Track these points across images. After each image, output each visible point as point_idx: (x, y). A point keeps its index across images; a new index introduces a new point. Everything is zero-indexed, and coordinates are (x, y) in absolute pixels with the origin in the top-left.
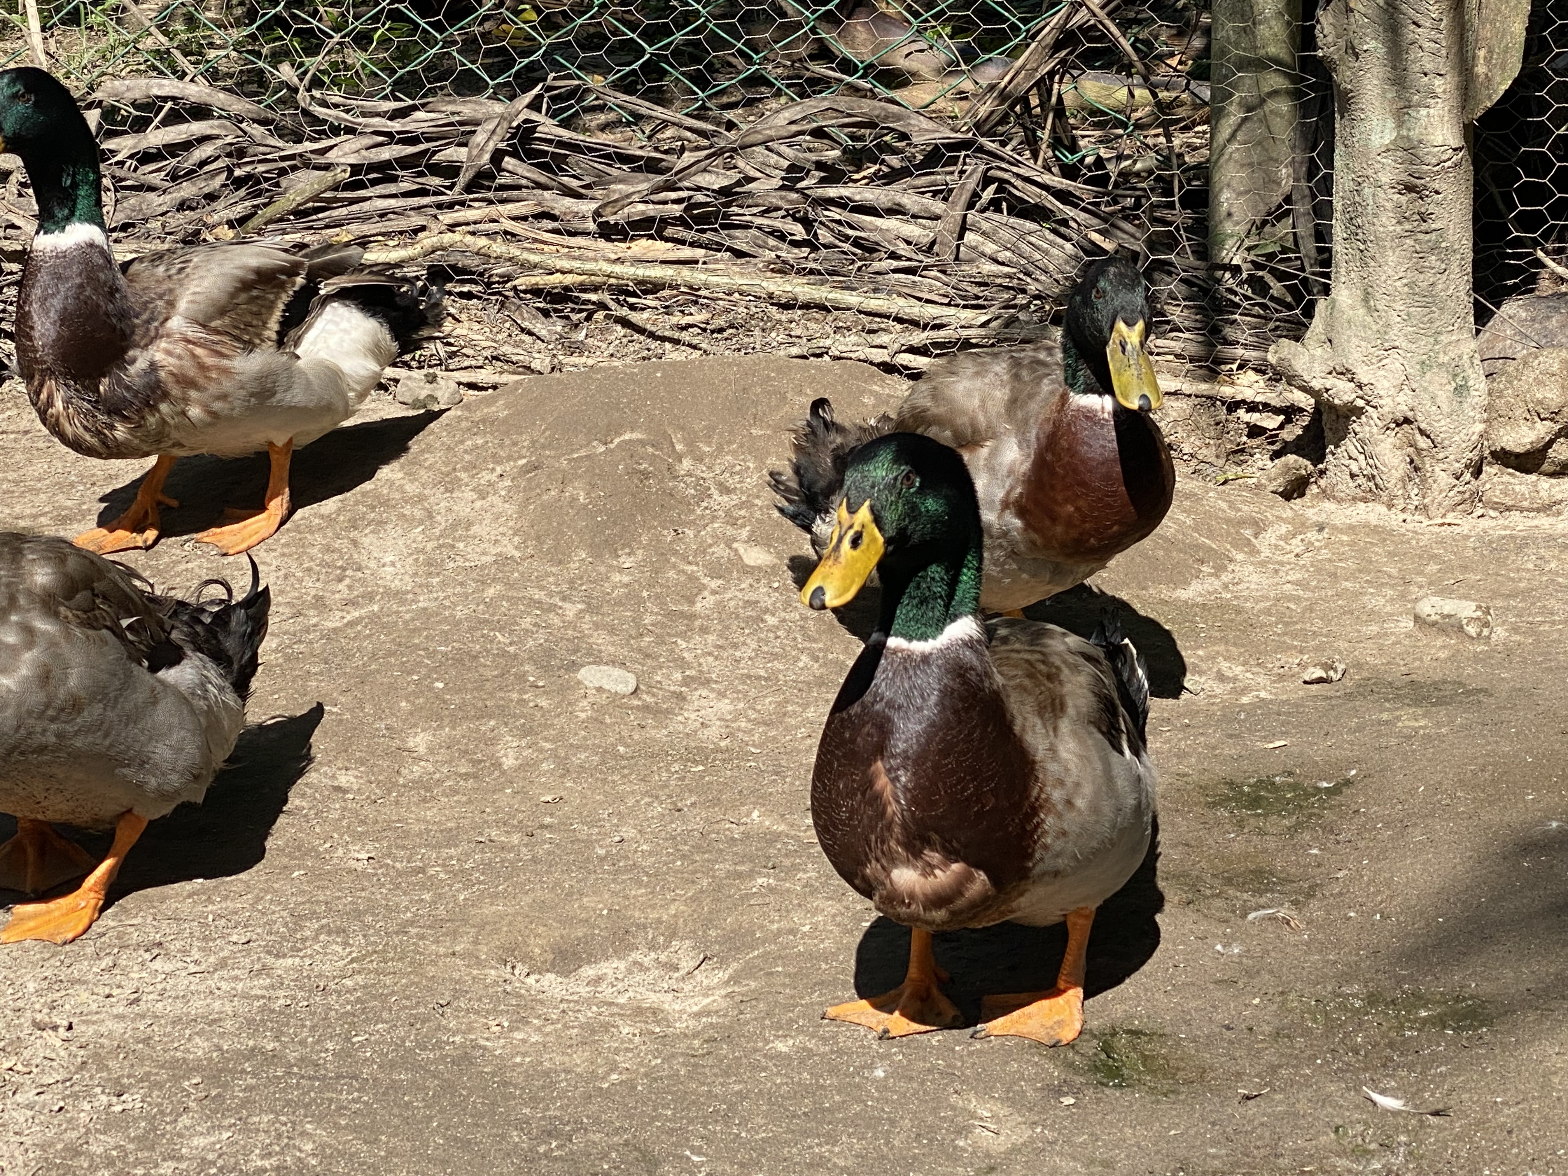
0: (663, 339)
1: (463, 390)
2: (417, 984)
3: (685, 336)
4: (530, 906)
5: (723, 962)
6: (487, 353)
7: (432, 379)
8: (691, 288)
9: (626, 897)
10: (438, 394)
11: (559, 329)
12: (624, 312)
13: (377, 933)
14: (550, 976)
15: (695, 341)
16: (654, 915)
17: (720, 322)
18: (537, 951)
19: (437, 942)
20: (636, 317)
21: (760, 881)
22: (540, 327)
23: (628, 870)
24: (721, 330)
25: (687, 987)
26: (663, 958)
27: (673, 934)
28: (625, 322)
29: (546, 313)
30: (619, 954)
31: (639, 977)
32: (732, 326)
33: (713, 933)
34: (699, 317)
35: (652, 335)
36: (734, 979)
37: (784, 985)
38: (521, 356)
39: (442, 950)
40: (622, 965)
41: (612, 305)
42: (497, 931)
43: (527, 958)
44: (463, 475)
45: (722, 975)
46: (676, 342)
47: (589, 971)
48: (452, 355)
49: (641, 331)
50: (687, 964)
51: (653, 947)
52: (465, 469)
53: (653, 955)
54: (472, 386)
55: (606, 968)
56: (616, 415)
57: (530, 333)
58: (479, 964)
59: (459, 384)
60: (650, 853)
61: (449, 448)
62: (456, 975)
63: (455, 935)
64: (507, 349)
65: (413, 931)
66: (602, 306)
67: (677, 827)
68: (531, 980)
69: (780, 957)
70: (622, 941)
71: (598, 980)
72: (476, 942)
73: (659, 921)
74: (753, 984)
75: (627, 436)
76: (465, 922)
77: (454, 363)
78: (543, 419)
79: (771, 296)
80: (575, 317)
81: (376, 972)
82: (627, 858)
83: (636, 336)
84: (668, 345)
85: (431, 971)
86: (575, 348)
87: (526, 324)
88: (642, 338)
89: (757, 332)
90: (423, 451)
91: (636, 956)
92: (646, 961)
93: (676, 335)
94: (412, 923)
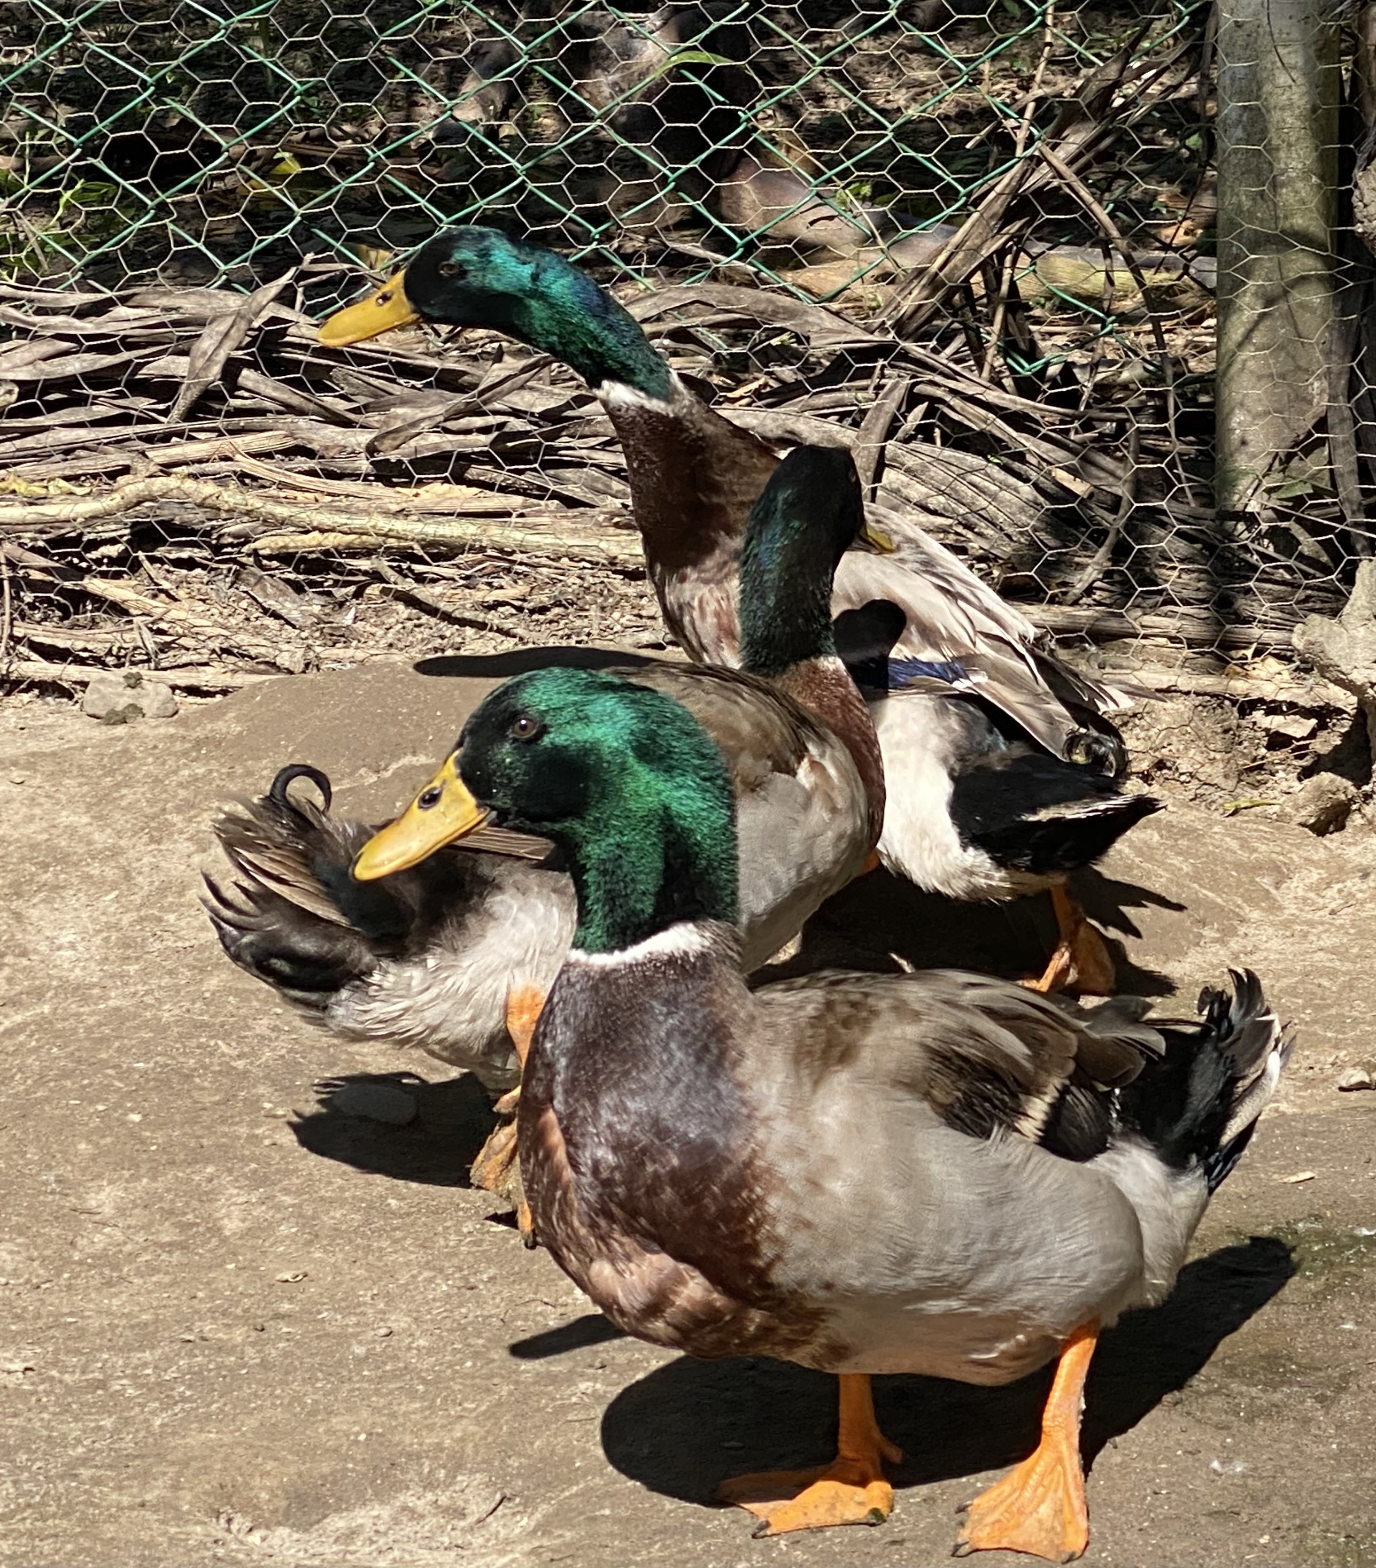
0: (463, 622)
1: (179, 697)
2: (88, 1551)
3: (493, 618)
4: (255, 1431)
5: (528, 1504)
6: (215, 644)
7: (135, 682)
8: (501, 551)
9: (393, 1415)
10: (144, 703)
11: (316, 609)
12: (408, 585)
13: (33, 1478)
14: (283, 1531)
15: (508, 624)
16: (430, 1440)
17: (543, 598)
18: (264, 1496)
19: (119, 1488)
20: (424, 593)
21: (583, 1386)
22: (290, 606)
23: (396, 1375)
24: (543, 610)
25: (477, 1541)
26: (444, 1500)
27: (457, 1465)
28: (410, 600)
29: (298, 588)
30: (381, 1497)
31: (409, 1528)
32: (558, 604)
33: (514, 1462)
34: (511, 591)
35: (448, 617)
36: (543, 1528)
37: (612, 1535)
38: (263, 650)
39: (126, 1500)
40: (385, 1512)
41: (392, 575)
42: (207, 1470)
43: (249, 1507)
44: (175, 818)
45: (526, 1522)
46: (482, 626)
47: (337, 1523)
48: (164, 648)
49: (432, 611)
50: (477, 1509)
51: (429, 1484)
52: (179, 810)
53: (430, 1496)
54: (193, 691)
55: (362, 1517)
56: (393, 730)
57: (276, 616)
58: (181, 1518)
59: (174, 688)
60: (430, 1351)
61: (157, 781)
62: (145, 1536)
63: (145, 1477)
64: (243, 639)
65: (85, 1473)
66: (376, 577)
67: (469, 1311)
68: (255, 1538)
69: (608, 1495)
70: (385, 1477)
71: (351, 1535)
72: (176, 1487)
73: (439, 1447)
74: (568, 1535)
75: (407, 760)
76: (161, 1457)
77: (167, 659)
78: (289, 738)
79: (613, 561)
80: (339, 593)
81: (31, 1535)
82: (396, 1358)
83: (425, 618)
84: (469, 631)
85: (109, 1530)
86: (338, 637)
87: (270, 603)
88: (433, 621)
89: (593, 612)
90: (118, 786)
91: (406, 1498)
92: (421, 1505)
93: (481, 617)
94: (84, 1461)
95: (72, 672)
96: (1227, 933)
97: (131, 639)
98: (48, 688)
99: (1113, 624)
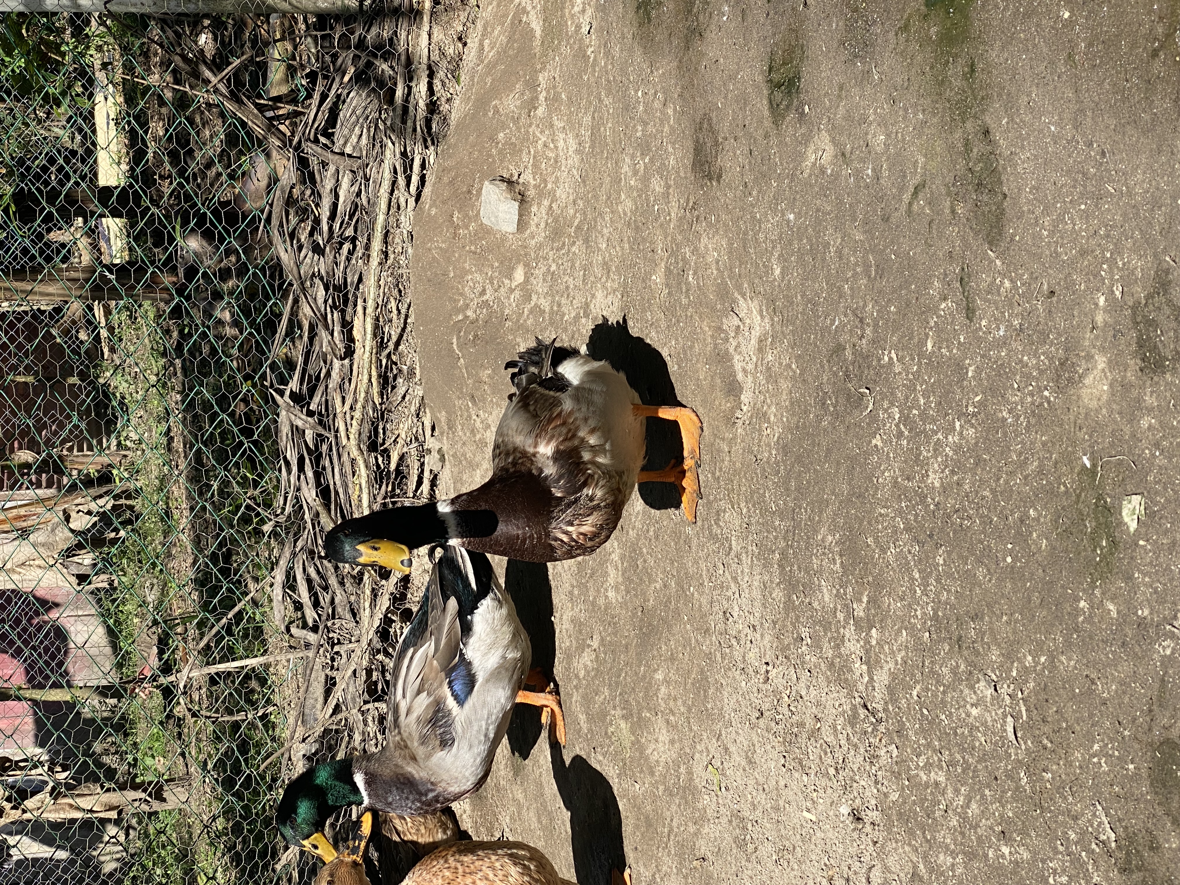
0: (405, 323)
1: (436, 433)
2: (745, 473)
3: (403, 311)
4: (704, 408)
5: (734, 301)
6: (415, 420)
7: (429, 451)
8: (377, 308)
9: (700, 354)
10: (437, 448)
11: (401, 380)
12: (391, 345)
13: (719, 493)
14: (742, 397)
15: (406, 306)
16: (709, 340)
17: (395, 292)
18: (728, 405)
19: (723, 461)
20: (394, 338)
21: (691, 279)
22: (401, 390)
23: (685, 354)
24: (400, 291)
25: (748, 321)
26: (733, 334)
27: (719, 329)
28: (397, 344)
29: (394, 387)
30: (731, 360)
31: (743, 348)
32: (397, 285)
33: (719, 307)
34: (393, 305)
35: (404, 329)
36: (743, 295)
37: (746, 268)
38: (417, 402)
39: (728, 459)
40: (737, 357)
41: (387, 351)
42: (718, 427)
43: (732, 410)
44: (478, 437)
45: (741, 302)
46: (407, 317)
47: (740, 376)
48: (417, 439)
49: (401, 336)
50: (736, 321)
51: (727, 340)
52: (475, 436)
53: (731, 340)
54: (433, 429)
55: (738, 367)
56: (443, 352)
57: (404, 397)
58: (735, 438)
59: (432, 436)
60: (677, 340)
61: (464, 444)
62: (741, 451)
63: (719, 451)
64: (413, 409)
65: (718, 474)
66: (389, 356)
67: (663, 325)
68: (745, 408)
69: (731, 269)
70: (723, 357)
71: (744, 370)
72: (723, 439)
73: (712, 336)
74: (746, 285)
75: (455, 347)
76: (712, 445)
77: (421, 438)
78: (447, 393)
79: (380, 264)
80: (395, 372)
81: (739, 495)
82: (679, 353)
83: (404, 338)
84: (409, 321)
85: (738, 465)
86: (411, 373)
87: (400, 399)
88: (405, 335)
89: (400, 271)
90: (466, 459)
91: (731, 350)
92: (734, 344)
93: (403, 316)
94: (713, 474)
95: (427, 474)
96: (525, 11)
97: (414, 452)
98: (433, 483)
99: (403, 58)
